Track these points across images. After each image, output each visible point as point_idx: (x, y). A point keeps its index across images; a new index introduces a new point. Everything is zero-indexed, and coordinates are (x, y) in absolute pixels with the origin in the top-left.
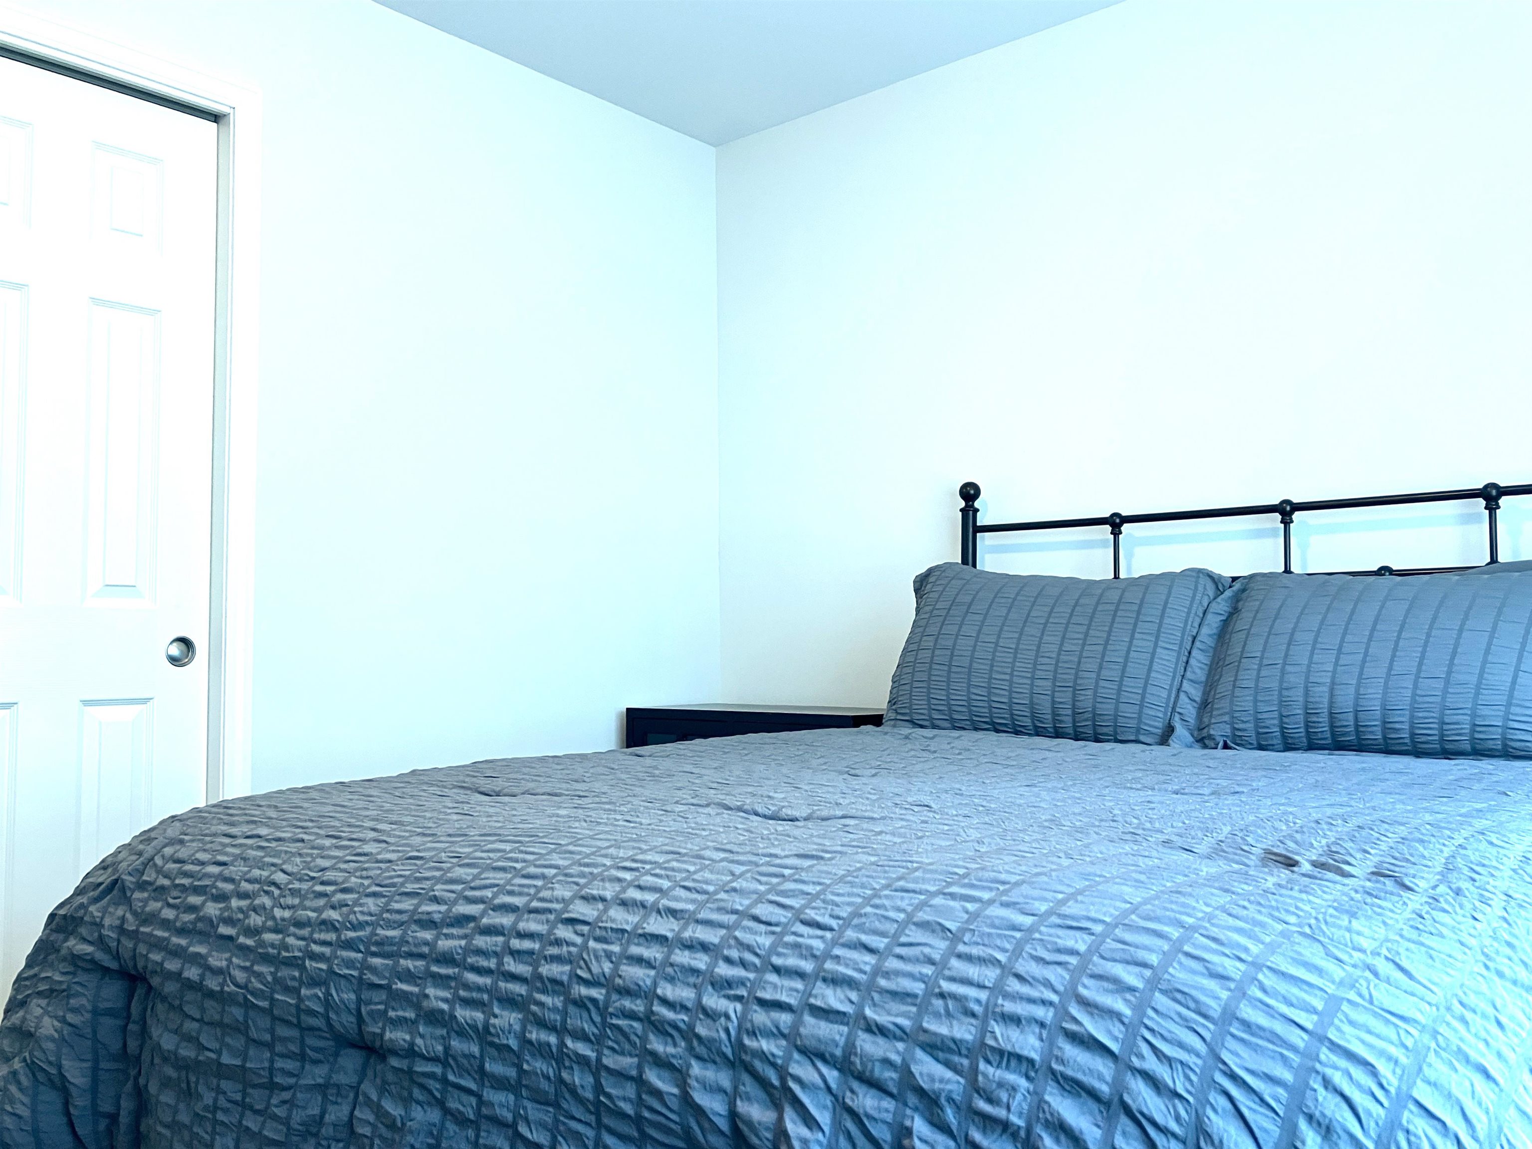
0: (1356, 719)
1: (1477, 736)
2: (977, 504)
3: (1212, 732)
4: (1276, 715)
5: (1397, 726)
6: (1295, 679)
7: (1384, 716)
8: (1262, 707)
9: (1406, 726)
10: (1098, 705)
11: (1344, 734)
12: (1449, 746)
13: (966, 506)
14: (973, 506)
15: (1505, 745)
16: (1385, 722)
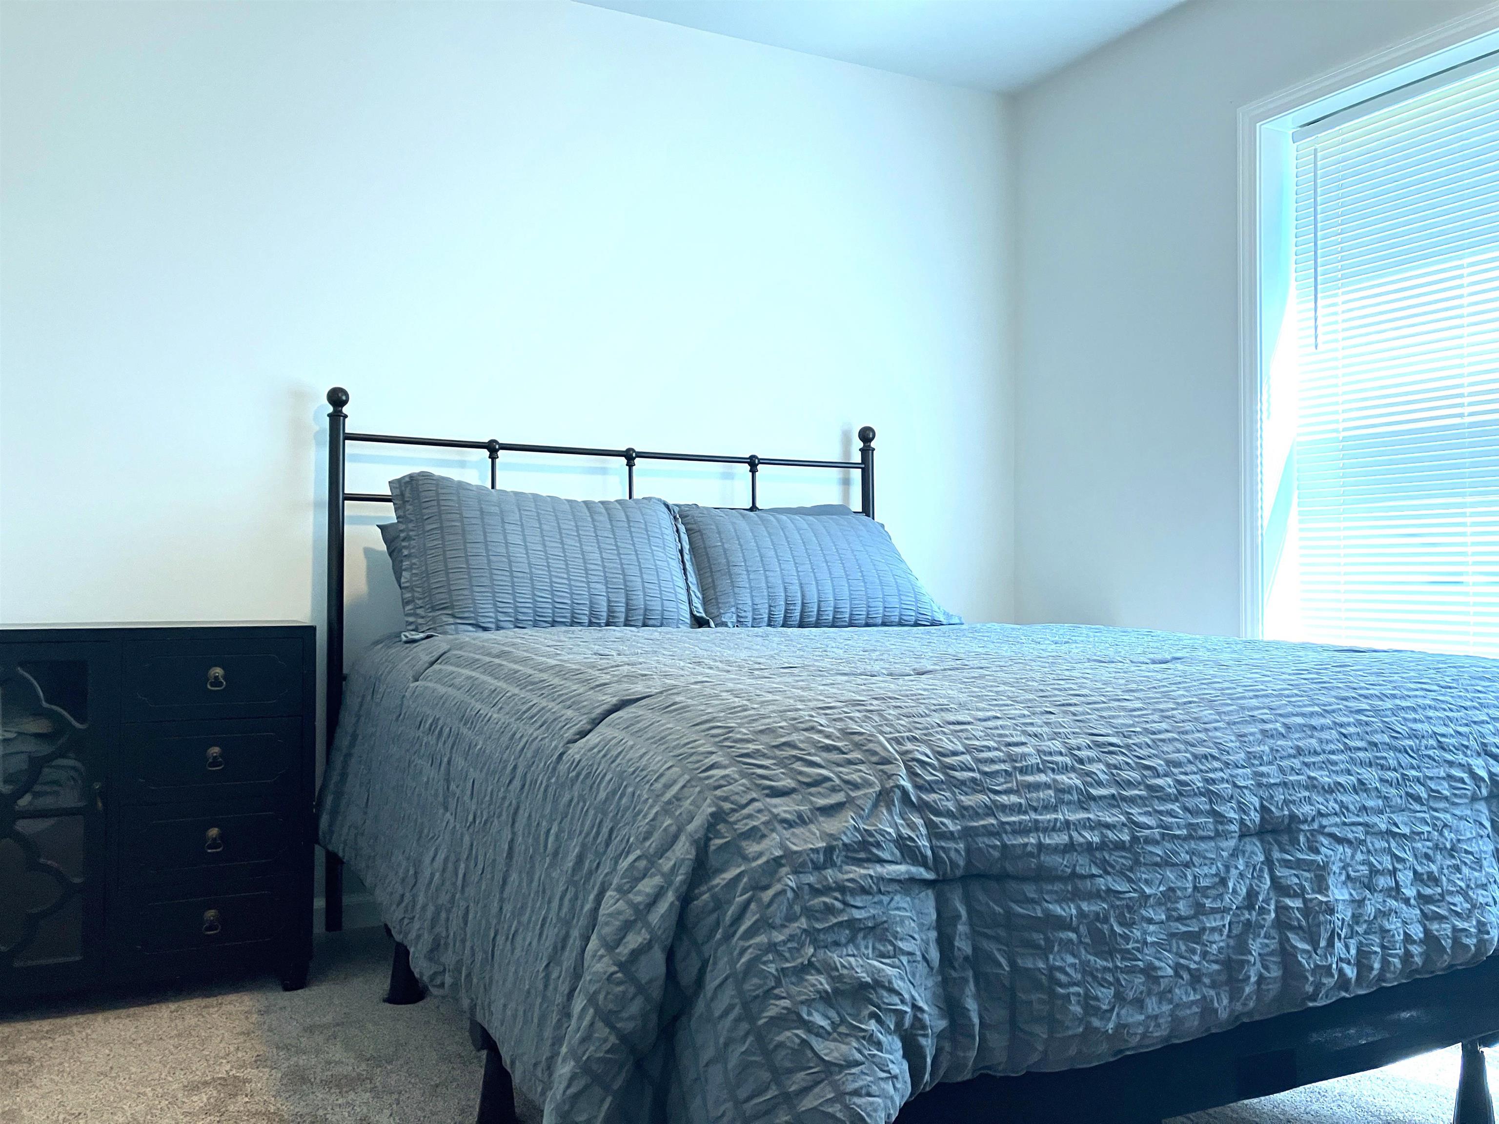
0: (819, 607)
1: (886, 614)
2: (345, 410)
3: (723, 620)
4: (767, 606)
5: (842, 610)
6: (776, 580)
7: (835, 604)
8: (757, 601)
9: (848, 610)
10: (648, 603)
11: (809, 617)
12: (871, 621)
13: (335, 411)
14: (341, 411)
15: (901, 619)
16: (835, 608)
